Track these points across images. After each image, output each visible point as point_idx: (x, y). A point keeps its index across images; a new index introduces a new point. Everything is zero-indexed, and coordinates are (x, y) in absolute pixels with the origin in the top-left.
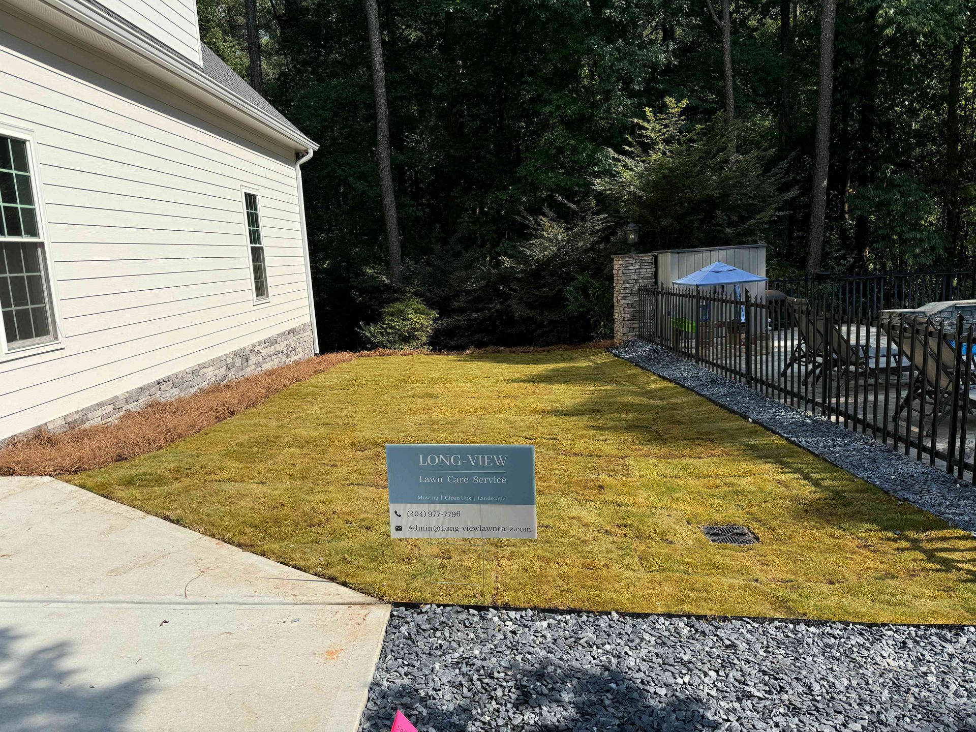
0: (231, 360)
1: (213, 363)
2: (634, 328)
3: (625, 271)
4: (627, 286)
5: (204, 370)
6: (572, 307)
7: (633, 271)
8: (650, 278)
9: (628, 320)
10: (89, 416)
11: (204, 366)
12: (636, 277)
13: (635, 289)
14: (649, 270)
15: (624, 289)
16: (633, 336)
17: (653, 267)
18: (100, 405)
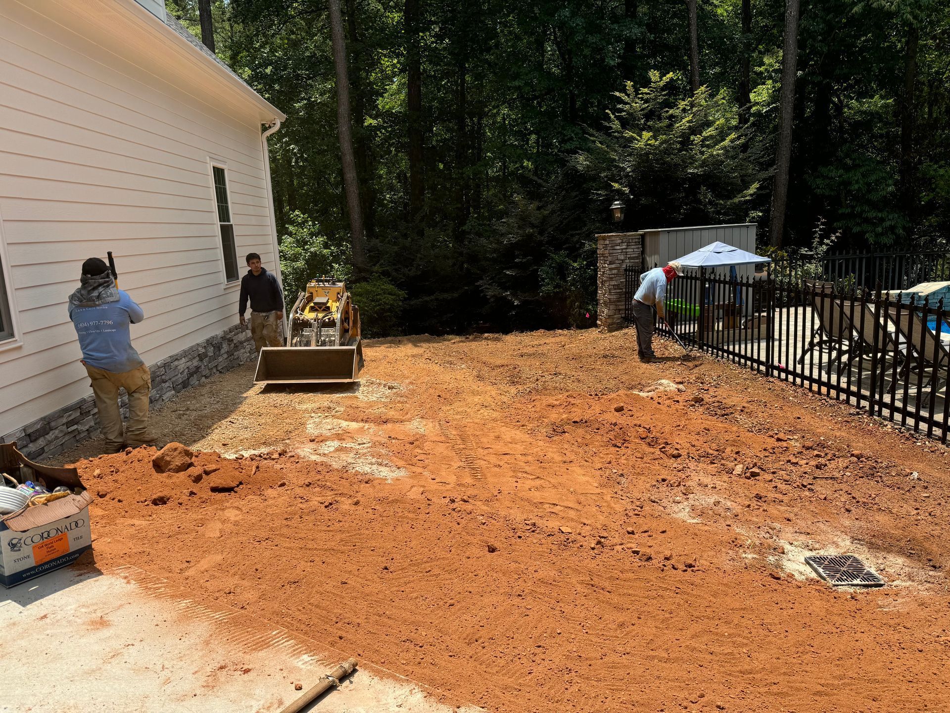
0: (203, 350)
1: (185, 354)
2: (620, 310)
3: (611, 251)
4: (613, 266)
5: (176, 363)
6: (547, 288)
7: (619, 251)
8: (637, 258)
9: (614, 302)
10: (53, 424)
11: (174, 358)
12: (622, 257)
13: (622, 270)
14: (636, 250)
15: (611, 269)
16: (618, 319)
17: (640, 246)
18: (66, 410)
